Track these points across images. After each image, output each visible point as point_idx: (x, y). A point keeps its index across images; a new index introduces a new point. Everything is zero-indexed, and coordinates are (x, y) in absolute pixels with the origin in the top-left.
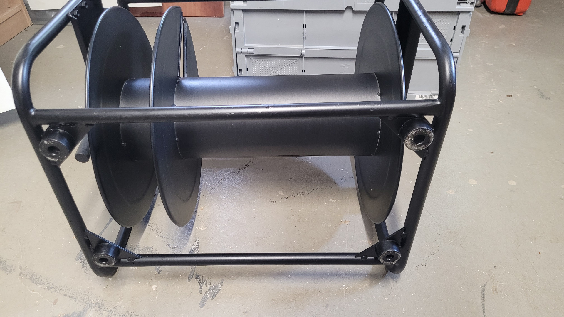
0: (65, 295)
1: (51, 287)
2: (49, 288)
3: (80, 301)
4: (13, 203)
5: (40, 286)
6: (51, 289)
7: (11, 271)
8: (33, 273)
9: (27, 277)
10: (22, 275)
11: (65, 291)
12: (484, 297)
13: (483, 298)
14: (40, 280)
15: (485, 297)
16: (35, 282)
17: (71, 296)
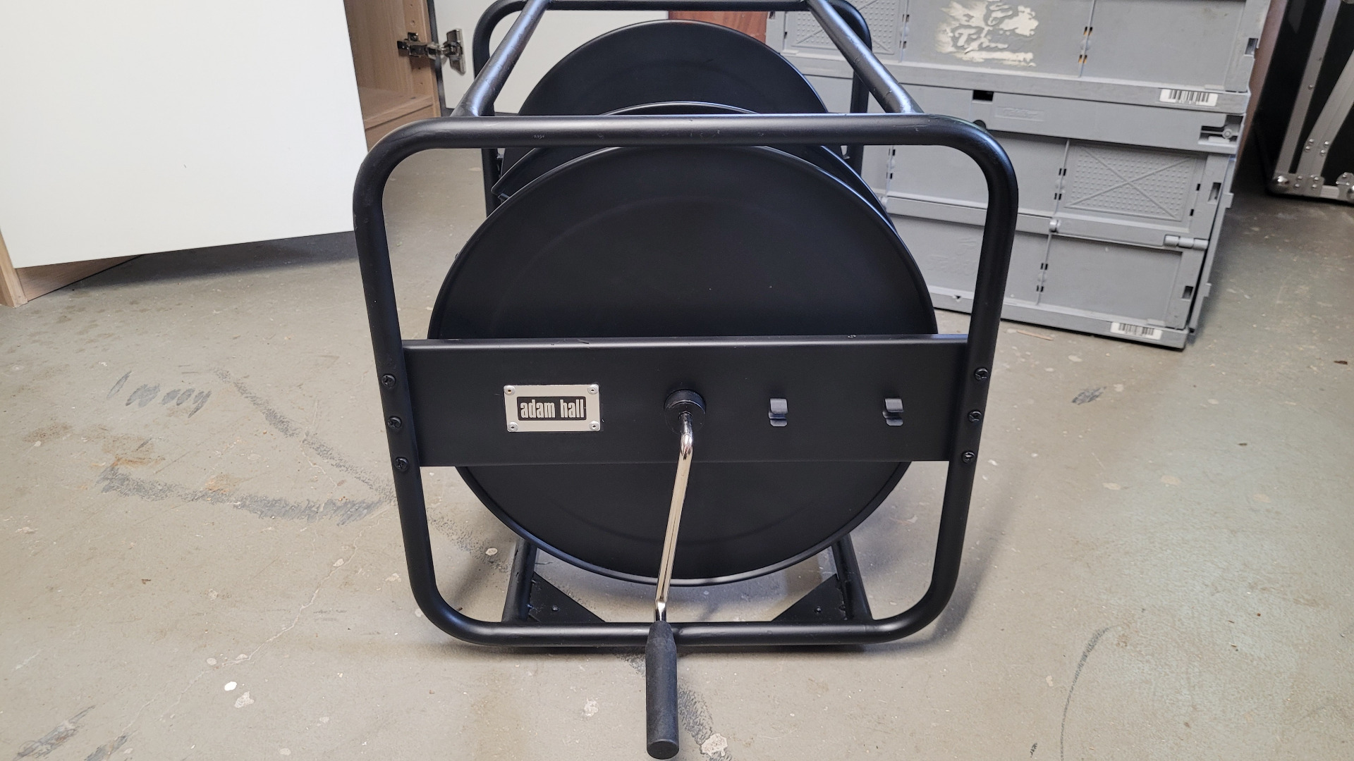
0: (359, 478)
1: (341, 464)
2: (338, 466)
3: (377, 490)
4: (326, 356)
5: (326, 461)
6: (341, 466)
7: (292, 435)
8: (322, 443)
9: (313, 446)
10: (306, 442)
11: (360, 473)
12: (1093, 646)
13: (1091, 647)
14: (329, 453)
15: (1096, 647)
16: (321, 454)
17: (367, 481)
